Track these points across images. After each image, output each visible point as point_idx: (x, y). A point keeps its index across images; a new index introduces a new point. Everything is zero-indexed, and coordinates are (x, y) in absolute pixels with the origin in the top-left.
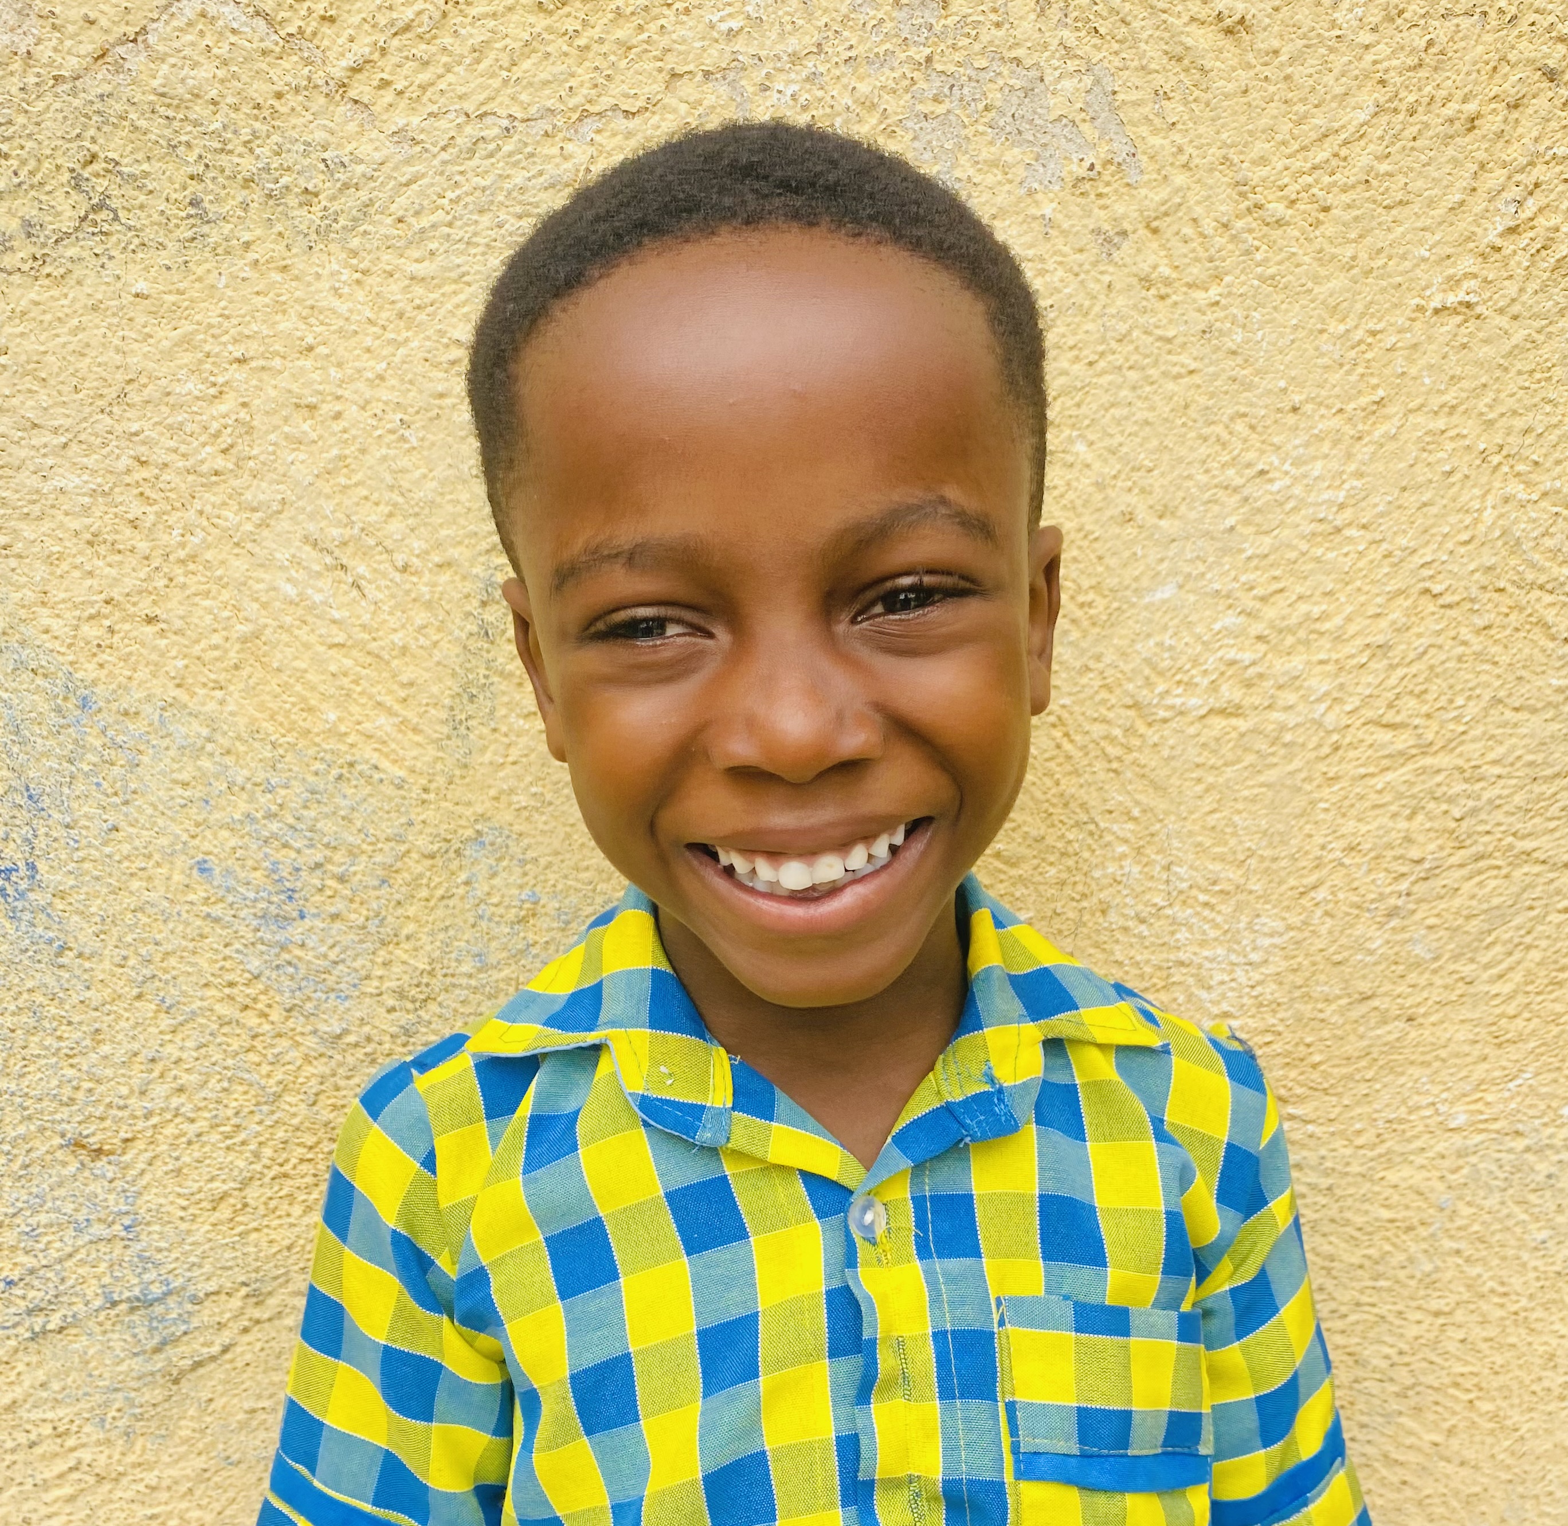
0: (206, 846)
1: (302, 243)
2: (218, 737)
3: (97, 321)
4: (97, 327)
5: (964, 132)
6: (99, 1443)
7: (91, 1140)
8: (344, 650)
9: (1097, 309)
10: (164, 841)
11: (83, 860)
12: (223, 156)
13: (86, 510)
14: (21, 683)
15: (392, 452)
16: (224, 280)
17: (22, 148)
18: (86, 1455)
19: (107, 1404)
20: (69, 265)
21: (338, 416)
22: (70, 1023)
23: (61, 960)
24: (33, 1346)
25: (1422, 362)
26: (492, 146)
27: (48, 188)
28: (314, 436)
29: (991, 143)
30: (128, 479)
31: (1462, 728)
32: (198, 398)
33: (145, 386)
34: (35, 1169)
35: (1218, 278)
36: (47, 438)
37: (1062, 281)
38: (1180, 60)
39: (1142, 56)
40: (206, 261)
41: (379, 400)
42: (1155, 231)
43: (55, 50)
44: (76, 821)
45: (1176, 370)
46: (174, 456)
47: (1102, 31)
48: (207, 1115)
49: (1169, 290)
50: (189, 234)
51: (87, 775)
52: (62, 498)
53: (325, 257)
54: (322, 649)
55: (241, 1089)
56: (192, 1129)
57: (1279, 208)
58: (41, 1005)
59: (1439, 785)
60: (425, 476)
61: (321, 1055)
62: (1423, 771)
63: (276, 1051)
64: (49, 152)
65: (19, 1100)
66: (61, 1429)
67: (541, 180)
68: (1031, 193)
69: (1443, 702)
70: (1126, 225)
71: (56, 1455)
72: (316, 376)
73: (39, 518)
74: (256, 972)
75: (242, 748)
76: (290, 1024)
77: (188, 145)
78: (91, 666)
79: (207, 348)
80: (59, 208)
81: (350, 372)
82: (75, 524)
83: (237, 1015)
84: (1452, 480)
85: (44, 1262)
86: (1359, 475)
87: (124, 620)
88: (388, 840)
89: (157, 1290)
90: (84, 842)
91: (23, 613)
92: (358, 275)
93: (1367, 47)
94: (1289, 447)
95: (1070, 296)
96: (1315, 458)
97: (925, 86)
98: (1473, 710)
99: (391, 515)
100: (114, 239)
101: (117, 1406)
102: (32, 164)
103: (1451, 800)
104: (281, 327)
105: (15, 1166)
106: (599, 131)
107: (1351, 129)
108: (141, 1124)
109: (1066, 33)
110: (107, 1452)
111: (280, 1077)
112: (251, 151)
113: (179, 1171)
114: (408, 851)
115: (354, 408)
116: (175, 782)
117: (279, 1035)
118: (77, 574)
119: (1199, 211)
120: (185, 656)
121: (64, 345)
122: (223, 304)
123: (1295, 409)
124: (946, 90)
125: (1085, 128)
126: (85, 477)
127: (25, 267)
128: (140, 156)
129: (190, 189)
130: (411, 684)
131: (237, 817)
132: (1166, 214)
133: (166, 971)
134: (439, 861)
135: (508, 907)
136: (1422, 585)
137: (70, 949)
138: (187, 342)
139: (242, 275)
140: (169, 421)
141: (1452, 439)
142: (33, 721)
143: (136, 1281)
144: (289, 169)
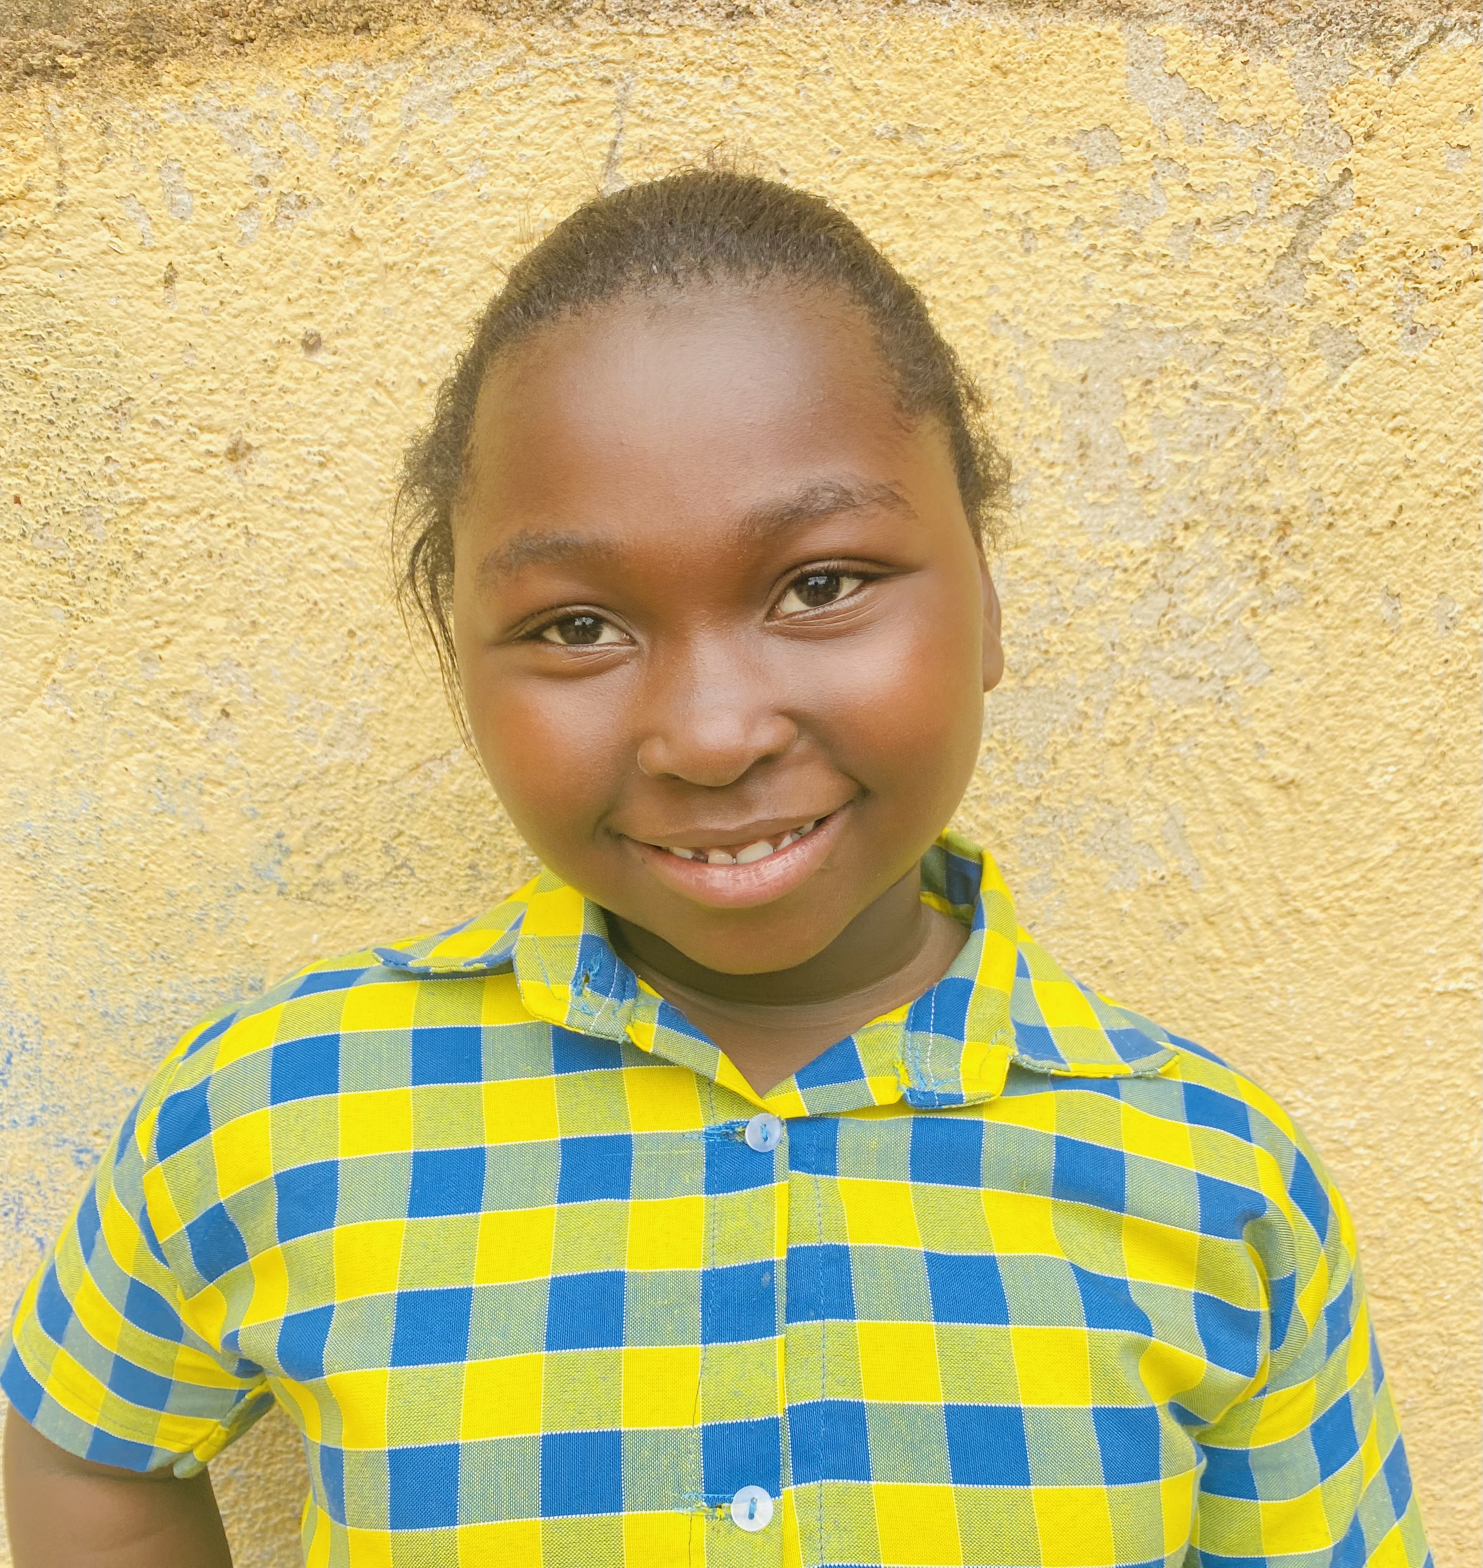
5: (1061, 848)
9: (1159, 976)
17: (350, 826)
25: (1426, 1029)
27: (365, 853)
29: (1083, 856)
31: (1443, 1304)
35: (1261, 958)
37: (1132, 954)
38: (1240, 805)
39: (1210, 801)
42: (1211, 923)
43: (382, 763)
45: (1222, 1023)
47: (1179, 783)
49: (1219, 966)
50: (466, 887)
57: (1314, 913)
59: (1420, 1345)
62: (1409, 1333)
64: (368, 829)
68: (1112, 892)
69: (1428, 1283)
70: (1188, 918)
80: (372, 866)
84: (1446, 1117)
86: (1368, 1108)
93: (1393, 803)
94: (1311, 1085)
95: (1138, 966)
96: (1333, 1094)
97: (1033, 815)
98: (1453, 1290)
102: (356, 836)
103: (1430, 1358)
107: (1377, 859)
109: (1148, 784)
119: (1248, 911)
123: (1317, 1058)
124: (1050, 819)
125: (1160, 849)
128: (436, 835)
129: (470, 858)
132: (1221, 912)
136: (1415, 1194)
141: (1447, 1087)
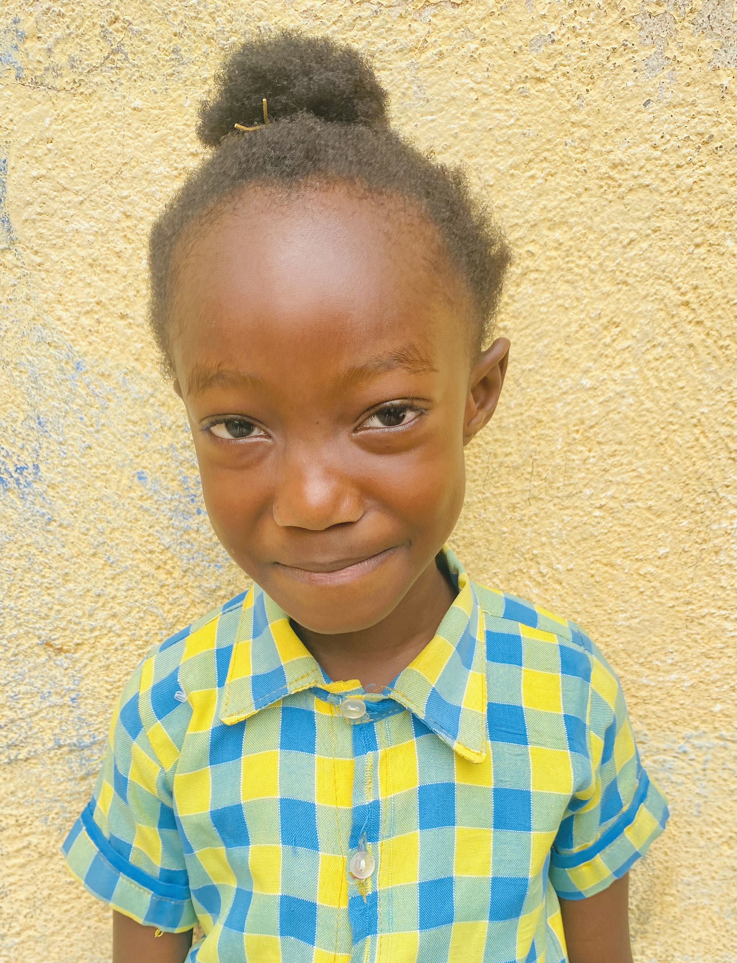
0: (144, 463)
2: (158, 394)
3: (109, 124)
4: (108, 128)
5: (675, 26)
6: (42, 833)
7: (56, 642)
10: (118, 458)
11: (68, 466)
12: (196, 22)
13: (91, 244)
14: (41, 351)
16: (189, 101)
17: (73, 10)
18: (34, 840)
19: (49, 809)
22: (50, 568)
23: (49, 528)
24: (9, 768)
26: (365, 23)
27: (87, 37)
29: (692, 35)
30: (118, 226)
32: (165, 177)
33: (134, 167)
34: (20, 657)
36: (71, 197)
40: (179, 89)
44: (66, 441)
46: (148, 214)
48: (128, 633)
50: (170, 71)
51: (75, 412)
52: (77, 236)
55: (151, 618)
56: (118, 641)
58: (34, 555)
61: (202, 602)
63: (174, 596)
64: (89, 14)
65: (14, 613)
66: (21, 822)
67: (395, 46)
68: (716, 69)
71: (16, 837)
73: (61, 248)
74: (167, 545)
75: (172, 402)
76: (185, 580)
77: (175, 13)
78: (84, 344)
79: (174, 145)
80: (92, 51)
82: (83, 253)
83: (153, 571)
85: (20, 716)
87: (107, 316)
89: (87, 740)
90: (70, 454)
91: (46, 307)
100: (123, 72)
101: (56, 811)
102: (79, 21)
105: (9, 654)
106: (435, 16)
108: (88, 635)
110: (47, 839)
111: (175, 613)
112: (214, 19)
113: (108, 667)
116: (129, 421)
117: (178, 587)
118: (81, 284)
120: (141, 343)
121: (87, 139)
122: (187, 117)
126: (92, 223)
127: (68, 88)
128: (145, 19)
129: (174, 42)
131: (165, 446)
133: (112, 540)
137: (55, 521)
138: (162, 140)
140: (147, 190)
142: (46, 375)
143: (74, 733)
144: (236, 32)
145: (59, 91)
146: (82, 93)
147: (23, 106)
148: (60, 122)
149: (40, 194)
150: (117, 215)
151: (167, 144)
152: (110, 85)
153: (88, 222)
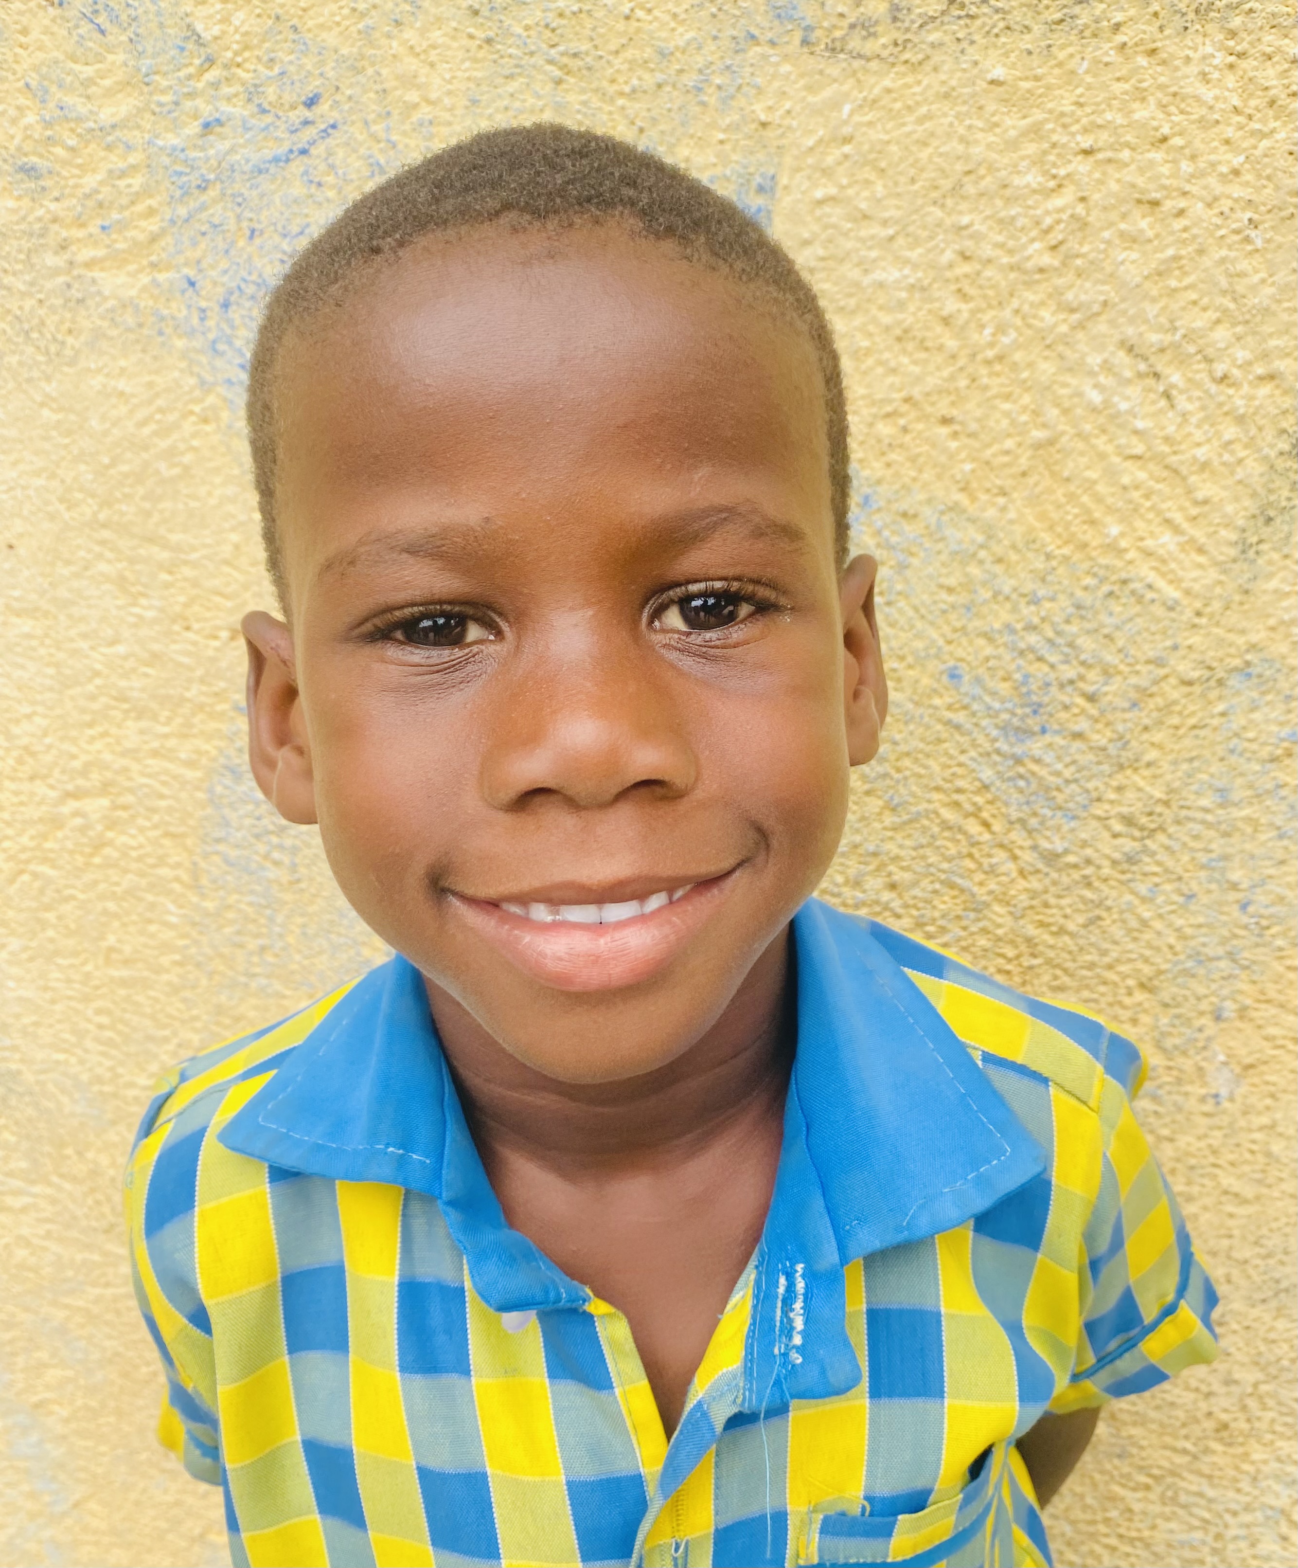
0: (960, 653)
1: (1178, 22)
2: (992, 544)
3: (946, 109)
4: (945, 115)
8: (1140, 463)
10: (919, 644)
13: (901, 305)
15: (1233, 254)
16: (1085, 64)
20: (929, 51)
21: (1181, 213)
28: (1150, 234)
30: (948, 274)
32: (1035, 191)
33: (983, 177)
36: (876, 230)
40: (1071, 44)
41: (1229, 197)
46: (998, 252)
52: (879, 293)
53: (1199, 39)
54: (1116, 460)
55: (951, 893)
60: (1263, 281)
61: (1038, 871)
63: (992, 861)
72: (1165, 170)
73: (853, 312)
74: (987, 782)
75: (1014, 557)
76: (1012, 836)
78: (878, 465)
79: (1055, 138)
81: (1202, 165)
82: (886, 319)
83: (961, 821)
87: (918, 419)
88: (1148, 662)
92: (1232, 59)
99: (1218, 321)
100: (978, 22)
104: (1136, 116)
111: (992, 887)
114: (1166, 677)
115: (1200, 205)
116: (941, 586)
117: (998, 846)
118: (880, 370)
120: (974, 460)
121: (908, 135)
122: (1080, 91)
127: (885, 53)
130: (1205, 502)
131: (996, 626)
133: (899, 770)
134: (1197, 689)
135: (1264, 744)
138: (1036, 131)
139: (1107, 59)
140: (1003, 214)
145: (868, 60)
146: (906, 62)
147: (809, 88)
148: (866, 109)
149: (826, 227)
150: (949, 255)
151: (1042, 138)
152: (955, 47)
153: (901, 270)
